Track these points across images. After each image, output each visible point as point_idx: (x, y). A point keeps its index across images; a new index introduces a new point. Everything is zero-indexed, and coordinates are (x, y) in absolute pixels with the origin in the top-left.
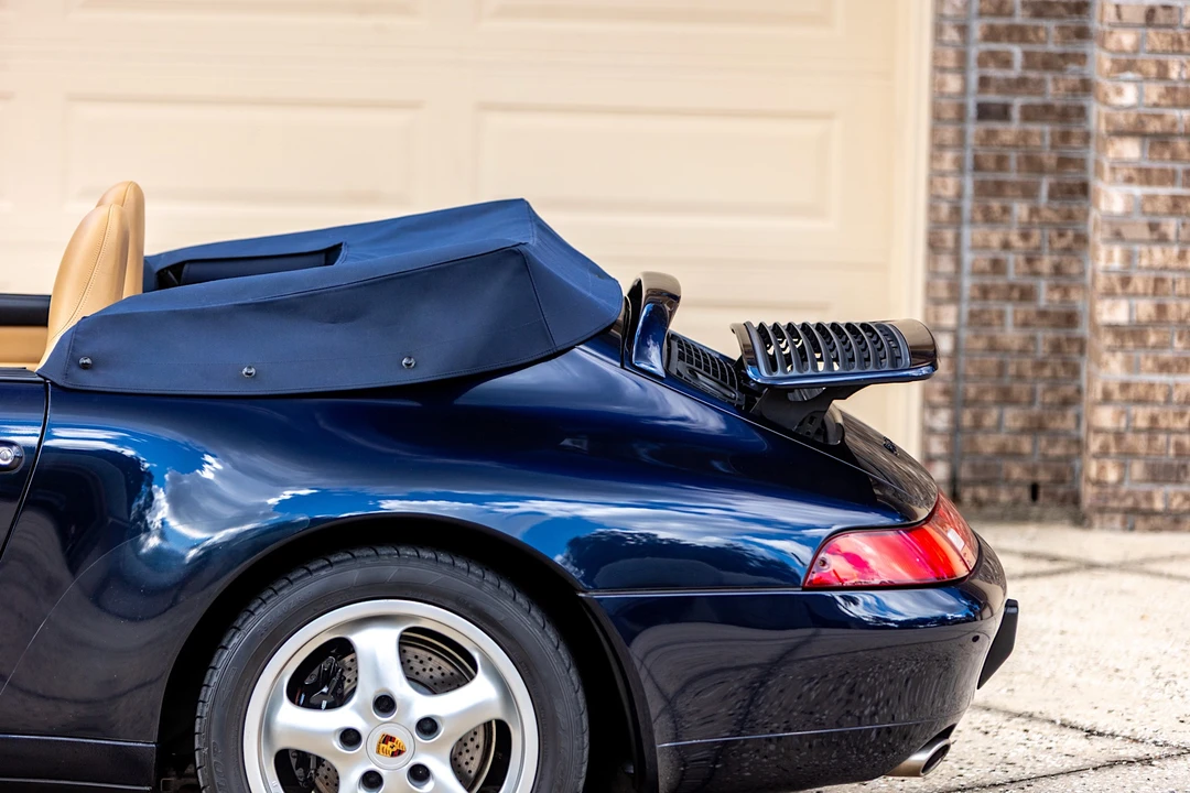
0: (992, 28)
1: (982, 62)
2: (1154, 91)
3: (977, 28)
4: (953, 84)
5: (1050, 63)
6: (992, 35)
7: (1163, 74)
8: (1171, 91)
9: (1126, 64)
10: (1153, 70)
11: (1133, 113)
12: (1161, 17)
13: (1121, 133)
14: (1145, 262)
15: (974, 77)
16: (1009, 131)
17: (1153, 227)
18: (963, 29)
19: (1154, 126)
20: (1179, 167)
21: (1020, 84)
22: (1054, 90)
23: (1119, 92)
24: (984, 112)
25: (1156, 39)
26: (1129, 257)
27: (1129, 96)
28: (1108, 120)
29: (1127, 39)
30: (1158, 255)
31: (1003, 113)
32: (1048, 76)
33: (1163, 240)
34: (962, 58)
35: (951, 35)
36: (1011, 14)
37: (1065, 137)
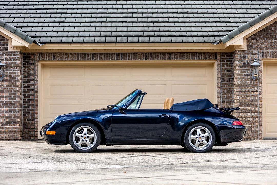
0: (223, 93)
1: (222, 97)
2: (241, 98)
3: (222, 94)
4: (219, 99)
5: (229, 97)
6: (223, 94)
7: (241, 96)
8: (242, 98)
9: (238, 95)
10: (240, 96)
11: (239, 100)
12: (241, 91)
13: (238, 102)
14: (240, 114)
15: (221, 98)
16: (225, 104)
17: (241, 111)
18: (220, 94)
19: (241, 101)
20: (243, 105)
21: (226, 99)
22: (229, 99)
23: (237, 98)
24: (222, 102)
25: (241, 93)
26: (239, 114)
27: (238, 98)
28: (236, 101)
29: (238, 93)
30: (242, 114)
31: (225, 102)
32: (229, 98)
33: (242, 112)
34: (220, 96)
35: (219, 94)
36: (225, 92)
37: (231, 104)
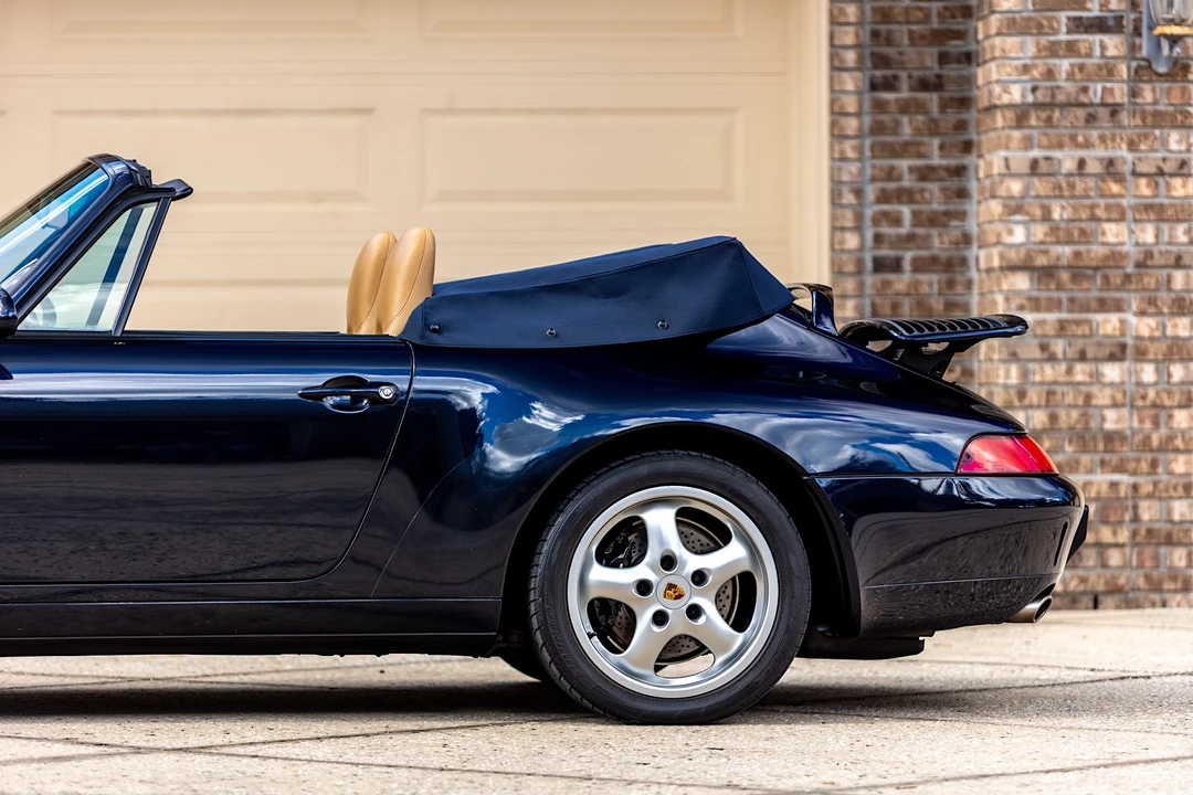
0: (883, 191)
1: (876, 221)
2: (1040, 231)
3: (871, 192)
4: (852, 241)
5: (935, 220)
6: (883, 197)
7: (1047, 217)
8: (1054, 230)
9: (1015, 208)
10: (1038, 213)
11: (1023, 252)
12: (1043, 167)
13: (1012, 268)
14: (1038, 378)
15: (869, 234)
16: (901, 282)
17: (1044, 347)
18: (859, 193)
19: (1041, 261)
20: (1064, 296)
21: (911, 238)
22: (939, 243)
23: (1010, 232)
24: (880, 265)
25: (1040, 186)
26: (1024, 374)
27: (1019, 235)
28: (1002, 257)
29: (1016, 187)
30: (1049, 372)
31: (895, 266)
32: (934, 232)
33: (1052, 358)
34: (859, 217)
35: (849, 198)
36: (899, 178)
37: (951, 284)
